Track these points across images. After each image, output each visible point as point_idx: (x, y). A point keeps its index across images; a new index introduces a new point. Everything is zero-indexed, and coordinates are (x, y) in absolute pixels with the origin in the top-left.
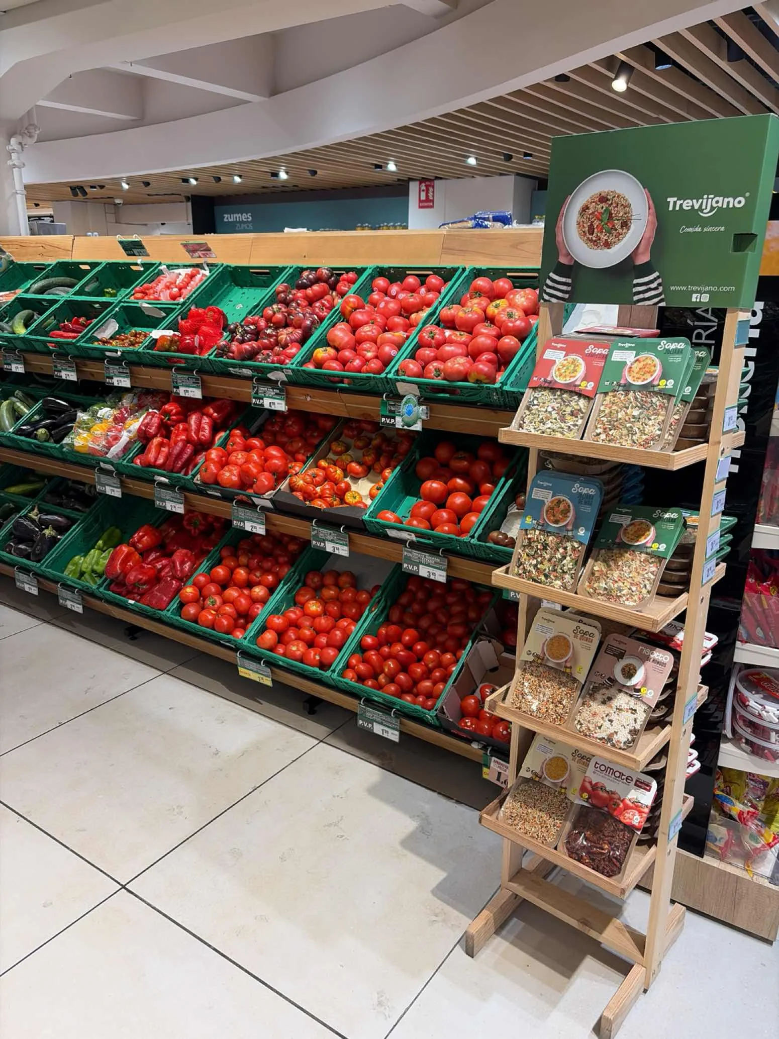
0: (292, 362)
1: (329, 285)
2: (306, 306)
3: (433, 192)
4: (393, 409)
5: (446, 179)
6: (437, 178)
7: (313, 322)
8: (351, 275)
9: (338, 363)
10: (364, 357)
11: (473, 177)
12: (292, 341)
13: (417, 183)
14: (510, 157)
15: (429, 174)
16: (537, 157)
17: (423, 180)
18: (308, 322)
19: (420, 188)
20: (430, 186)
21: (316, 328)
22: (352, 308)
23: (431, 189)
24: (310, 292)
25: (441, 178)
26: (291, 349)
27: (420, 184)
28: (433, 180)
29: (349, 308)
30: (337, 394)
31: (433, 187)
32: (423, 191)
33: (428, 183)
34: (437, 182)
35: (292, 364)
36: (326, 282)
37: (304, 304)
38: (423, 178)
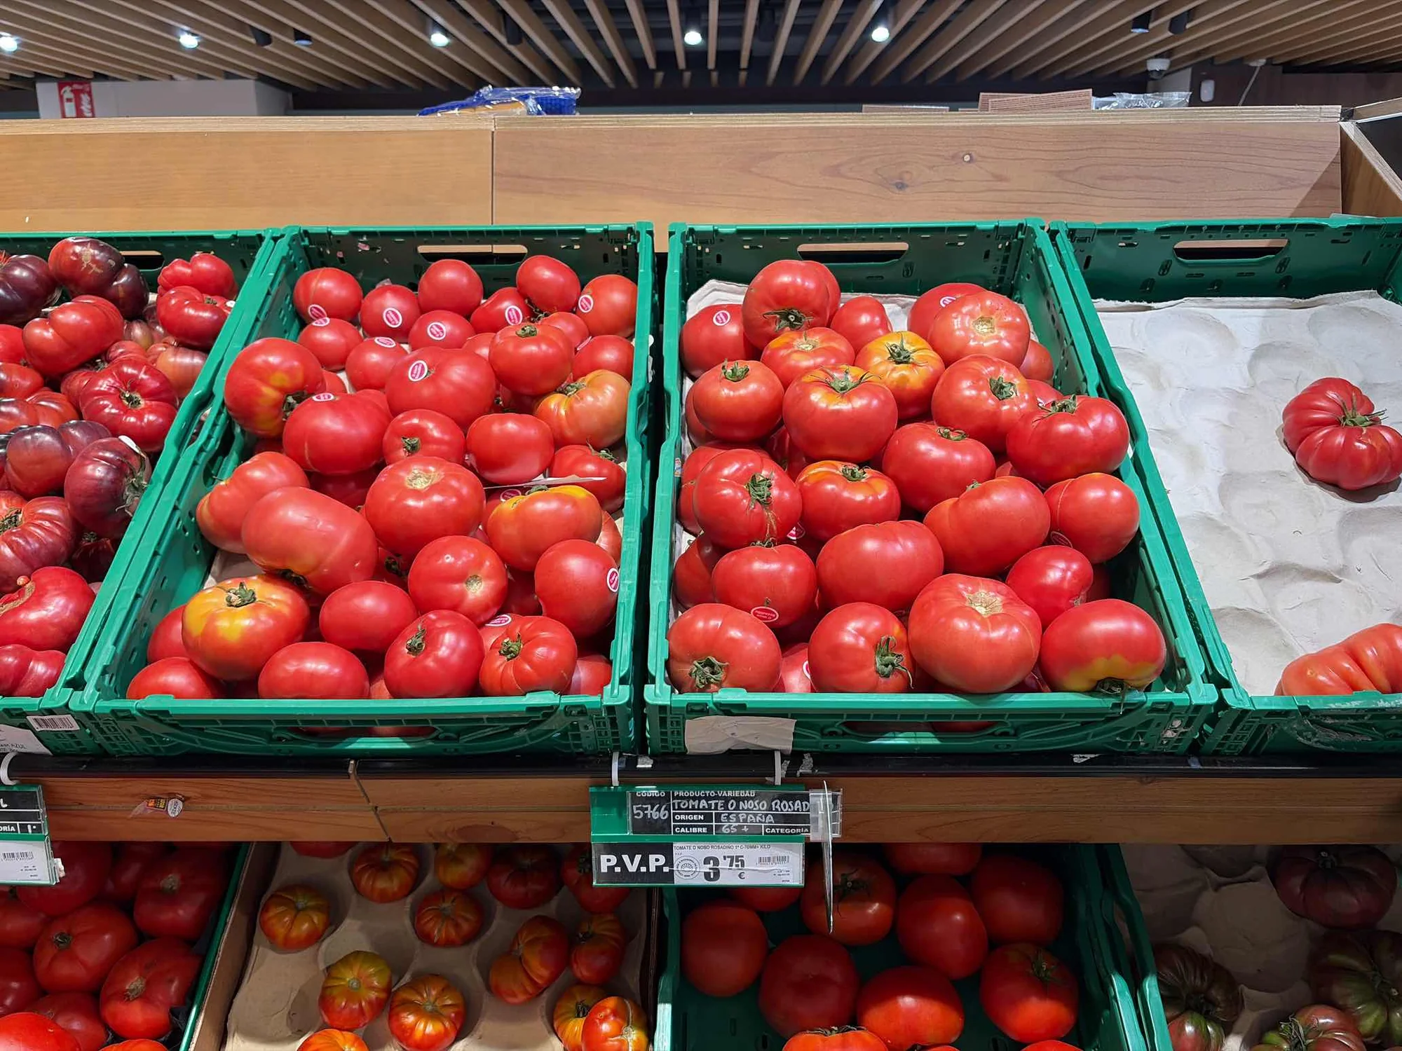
0: (69, 672)
1: (114, 300)
2: (32, 391)
3: (91, 102)
4: (654, 814)
5: (115, 79)
6: (99, 77)
7: (121, 468)
8: (204, 264)
9: (334, 651)
10: (455, 608)
11: (171, 78)
12: (34, 563)
13: (55, 85)
14: (265, 39)
15: (84, 67)
16: (318, 45)
17: (67, 80)
18: (98, 471)
19: (61, 97)
20: (82, 91)
21: (139, 489)
22: (285, 392)
23: (85, 98)
24: (49, 334)
25: (105, 78)
26: (37, 600)
27: (61, 87)
28: (88, 81)
29: (270, 393)
30: (350, 784)
31: (90, 94)
32: (69, 100)
33: (76, 86)
34: (96, 86)
35: (77, 684)
36: (100, 288)
37: (27, 383)
38: (67, 75)
